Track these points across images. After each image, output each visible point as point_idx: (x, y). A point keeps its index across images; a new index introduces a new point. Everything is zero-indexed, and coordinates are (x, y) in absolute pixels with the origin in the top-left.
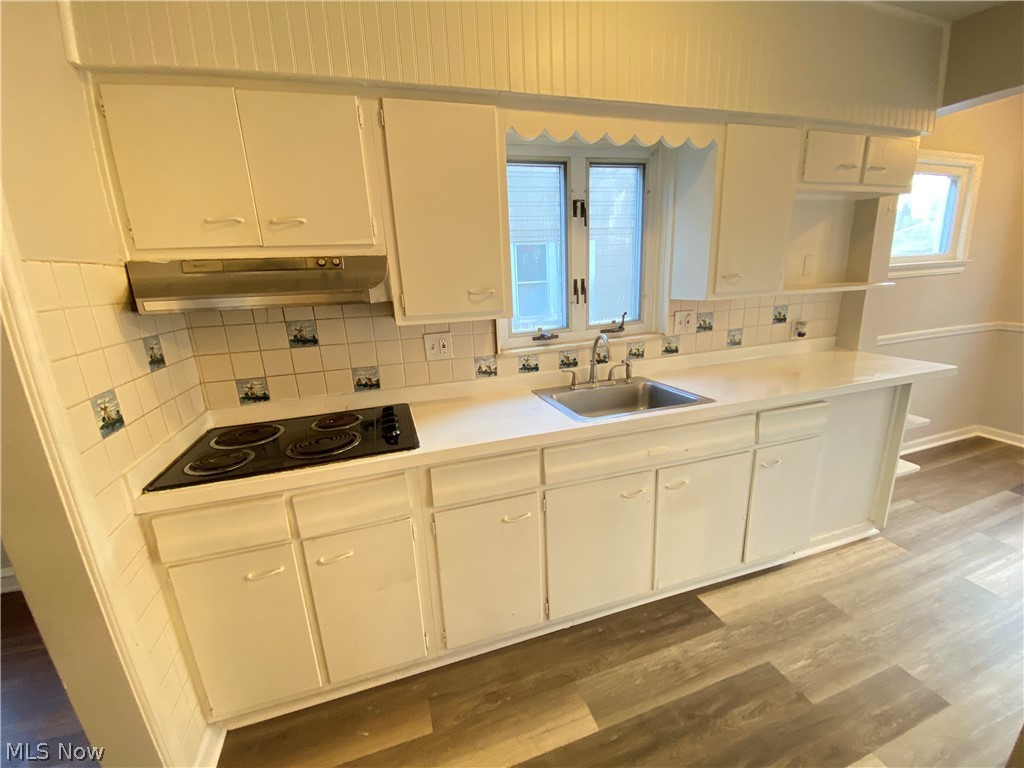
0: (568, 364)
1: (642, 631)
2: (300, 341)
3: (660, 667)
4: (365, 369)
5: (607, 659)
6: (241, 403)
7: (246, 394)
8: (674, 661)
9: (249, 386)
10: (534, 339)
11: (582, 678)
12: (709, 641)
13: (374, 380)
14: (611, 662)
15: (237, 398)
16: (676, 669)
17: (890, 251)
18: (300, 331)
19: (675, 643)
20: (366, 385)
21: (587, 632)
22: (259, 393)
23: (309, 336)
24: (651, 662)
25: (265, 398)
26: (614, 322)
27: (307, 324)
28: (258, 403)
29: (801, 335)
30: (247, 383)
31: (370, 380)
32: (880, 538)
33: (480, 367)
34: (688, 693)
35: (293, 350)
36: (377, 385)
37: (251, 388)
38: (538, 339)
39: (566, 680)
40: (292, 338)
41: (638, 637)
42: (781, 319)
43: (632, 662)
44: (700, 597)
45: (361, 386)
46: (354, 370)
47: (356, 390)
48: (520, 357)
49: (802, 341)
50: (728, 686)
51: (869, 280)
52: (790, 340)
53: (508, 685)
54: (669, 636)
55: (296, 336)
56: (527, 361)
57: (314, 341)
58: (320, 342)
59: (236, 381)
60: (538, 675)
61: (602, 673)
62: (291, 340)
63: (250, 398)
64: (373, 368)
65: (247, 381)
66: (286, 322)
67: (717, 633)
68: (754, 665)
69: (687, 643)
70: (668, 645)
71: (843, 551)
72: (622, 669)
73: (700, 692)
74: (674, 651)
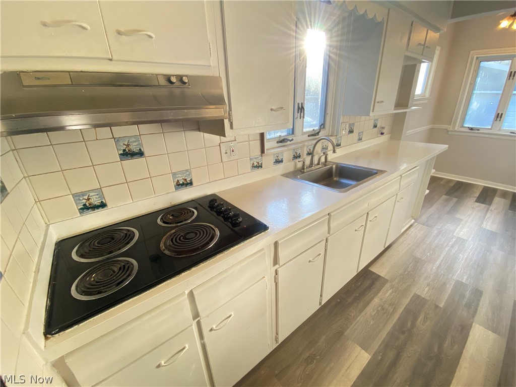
0: (297, 157)
1: (357, 295)
2: (128, 155)
3: (376, 311)
4: (182, 172)
5: (351, 316)
6: (80, 213)
7: (85, 205)
8: (380, 306)
9: (86, 197)
10: (277, 142)
11: (346, 331)
12: (387, 291)
13: (188, 180)
14: (354, 316)
15: (76, 210)
16: (383, 310)
17: (415, 92)
18: (128, 145)
19: (374, 296)
20: (183, 185)
21: (333, 303)
22: (97, 203)
23: (136, 150)
24: (371, 310)
25: (103, 205)
26: (314, 130)
27: (133, 139)
28: (96, 211)
29: (382, 134)
30: (83, 196)
31: (186, 180)
32: (416, 224)
33: (253, 164)
34: (395, 320)
35: (122, 162)
36: (191, 183)
37: (88, 199)
38: (281, 142)
39: (339, 335)
40: (121, 152)
41: (357, 299)
42: (375, 126)
43: (363, 313)
44: (370, 269)
45: (180, 185)
46: (174, 174)
47: (176, 189)
48: (274, 155)
49: (383, 137)
50: (407, 311)
51: (409, 106)
52: (377, 137)
53: (313, 349)
54: (370, 293)
55: (124, 150)
56: (277, 157)
57: (141, 154)
58: (146, 154)
59: (73, 195)
60: (324, 337)
61: (353, 324)
62: (121, 154)
63: (88, 208)
64: (187, 171)
65: (83, 194)
66: (114, 138)
67: (388, 285)
68: (411, 296)
69: (380, 294)
70: (373, 299)
71: (408, 231)
72: (361, 318)
73: (399, 318)
74: (376, 301)
